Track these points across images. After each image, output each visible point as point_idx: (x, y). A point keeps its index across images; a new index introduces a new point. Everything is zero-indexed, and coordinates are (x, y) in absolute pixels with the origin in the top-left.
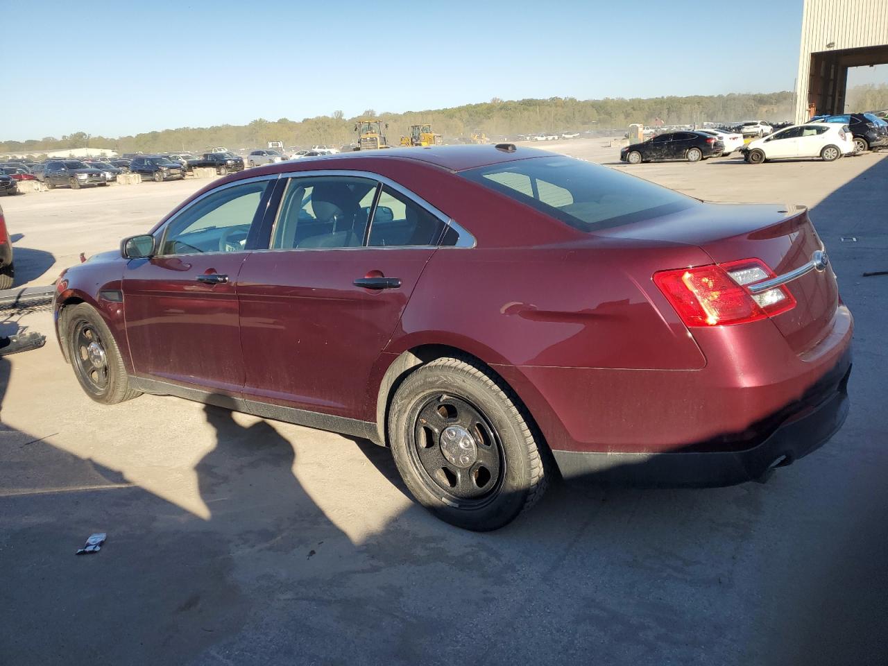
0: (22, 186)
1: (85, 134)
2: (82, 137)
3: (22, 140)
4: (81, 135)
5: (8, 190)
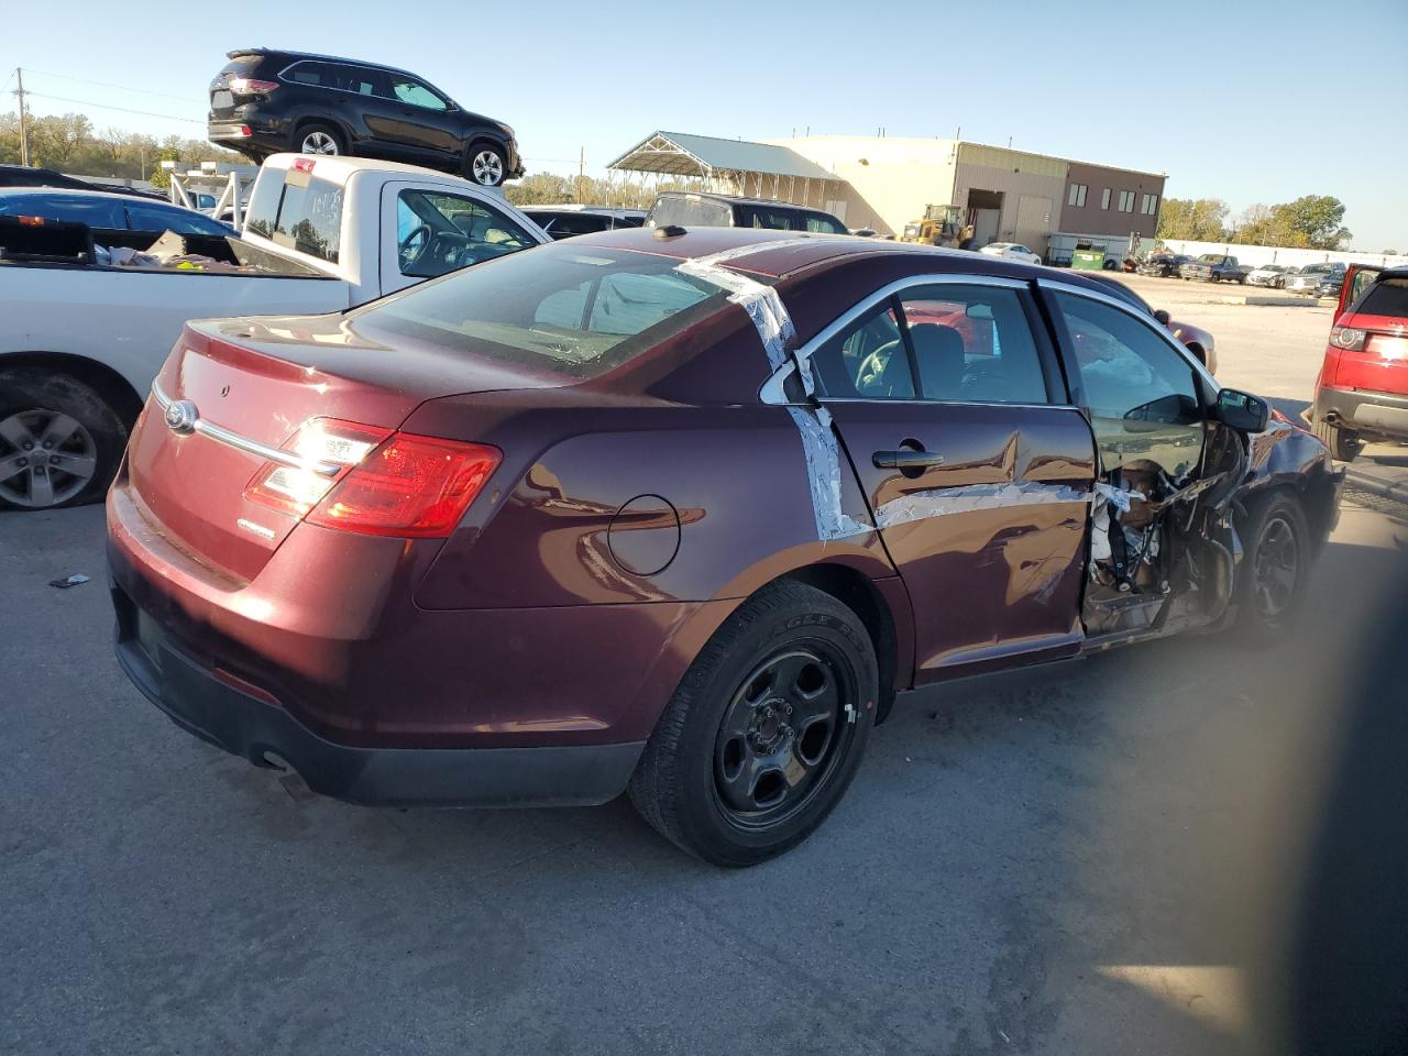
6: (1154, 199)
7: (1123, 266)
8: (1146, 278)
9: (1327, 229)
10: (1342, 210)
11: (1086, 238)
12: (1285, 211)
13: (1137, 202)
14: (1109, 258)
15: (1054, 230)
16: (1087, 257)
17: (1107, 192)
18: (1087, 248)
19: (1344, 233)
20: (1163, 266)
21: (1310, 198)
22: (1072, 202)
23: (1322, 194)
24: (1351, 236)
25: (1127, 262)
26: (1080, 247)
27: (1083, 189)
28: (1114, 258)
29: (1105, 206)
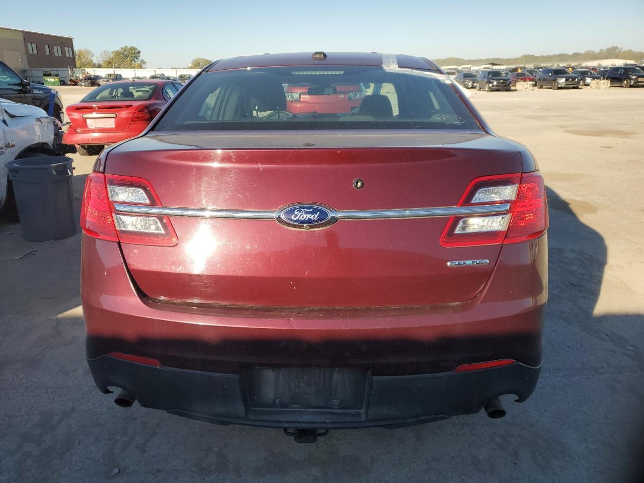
0: (520, 85)
1: (617, 48)
2: (615, 50)
3: (570, 53)
4: (614, 48)
5: (505, 87)
6: (70, 49)
7: (69, 83)
8: (83, 87)
9: (136, 60)
10: (139, 52)
11: (48, 70)
12: (117, 53)
13: (63, 51)
14: (61, 79)
15: (26, 67)
16: (51, 80)
17: (47, 47)
18: (49, 75)
19: (142, 61)
20: (90, 81)
21: (126, 47)
22: (31, 52)
23: (130, 45)
24: (146, 63)
25: (71, 80)
26: (45, 75)
27: (34, 45)
28: (63, 79)
29: (48, 53)
